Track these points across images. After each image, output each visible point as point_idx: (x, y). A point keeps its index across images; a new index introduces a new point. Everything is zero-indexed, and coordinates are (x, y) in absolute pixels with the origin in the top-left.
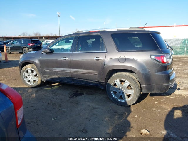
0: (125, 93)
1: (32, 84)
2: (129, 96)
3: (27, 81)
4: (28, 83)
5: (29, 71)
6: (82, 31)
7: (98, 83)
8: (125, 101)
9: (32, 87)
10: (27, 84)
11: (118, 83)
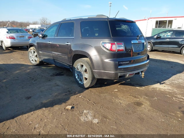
0: (83, 76)
1: (34, 63)
2: (86, 79)
3: (31, 60)
4: (32, 61)
5: (33, 52)
6: (66, 19)
7: (68, 65)
8: (83, 83)
9: (34, 65)
10: (31, 63)
11: (79, 67)
